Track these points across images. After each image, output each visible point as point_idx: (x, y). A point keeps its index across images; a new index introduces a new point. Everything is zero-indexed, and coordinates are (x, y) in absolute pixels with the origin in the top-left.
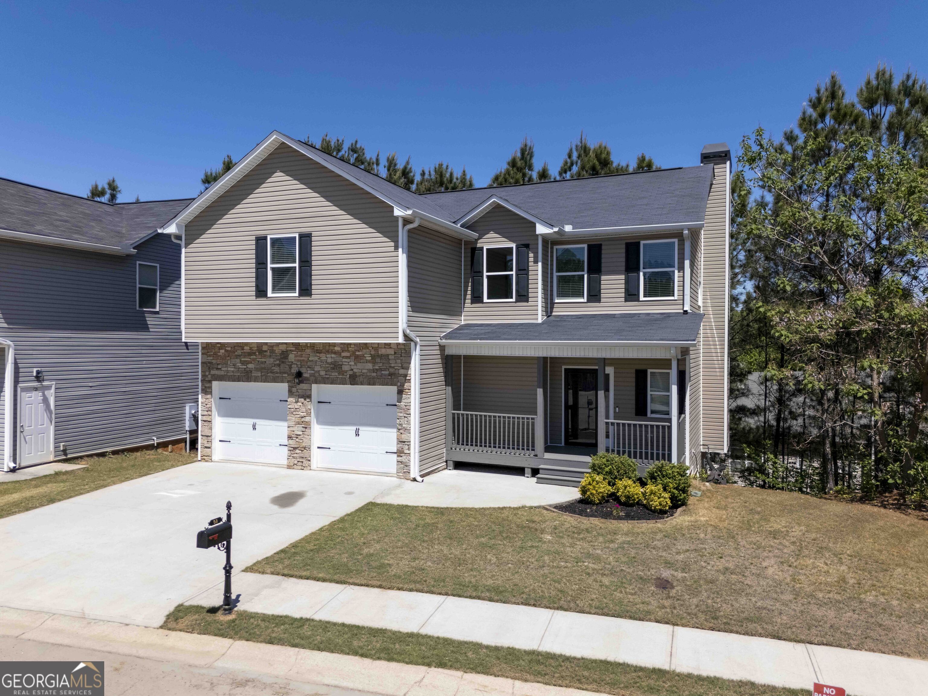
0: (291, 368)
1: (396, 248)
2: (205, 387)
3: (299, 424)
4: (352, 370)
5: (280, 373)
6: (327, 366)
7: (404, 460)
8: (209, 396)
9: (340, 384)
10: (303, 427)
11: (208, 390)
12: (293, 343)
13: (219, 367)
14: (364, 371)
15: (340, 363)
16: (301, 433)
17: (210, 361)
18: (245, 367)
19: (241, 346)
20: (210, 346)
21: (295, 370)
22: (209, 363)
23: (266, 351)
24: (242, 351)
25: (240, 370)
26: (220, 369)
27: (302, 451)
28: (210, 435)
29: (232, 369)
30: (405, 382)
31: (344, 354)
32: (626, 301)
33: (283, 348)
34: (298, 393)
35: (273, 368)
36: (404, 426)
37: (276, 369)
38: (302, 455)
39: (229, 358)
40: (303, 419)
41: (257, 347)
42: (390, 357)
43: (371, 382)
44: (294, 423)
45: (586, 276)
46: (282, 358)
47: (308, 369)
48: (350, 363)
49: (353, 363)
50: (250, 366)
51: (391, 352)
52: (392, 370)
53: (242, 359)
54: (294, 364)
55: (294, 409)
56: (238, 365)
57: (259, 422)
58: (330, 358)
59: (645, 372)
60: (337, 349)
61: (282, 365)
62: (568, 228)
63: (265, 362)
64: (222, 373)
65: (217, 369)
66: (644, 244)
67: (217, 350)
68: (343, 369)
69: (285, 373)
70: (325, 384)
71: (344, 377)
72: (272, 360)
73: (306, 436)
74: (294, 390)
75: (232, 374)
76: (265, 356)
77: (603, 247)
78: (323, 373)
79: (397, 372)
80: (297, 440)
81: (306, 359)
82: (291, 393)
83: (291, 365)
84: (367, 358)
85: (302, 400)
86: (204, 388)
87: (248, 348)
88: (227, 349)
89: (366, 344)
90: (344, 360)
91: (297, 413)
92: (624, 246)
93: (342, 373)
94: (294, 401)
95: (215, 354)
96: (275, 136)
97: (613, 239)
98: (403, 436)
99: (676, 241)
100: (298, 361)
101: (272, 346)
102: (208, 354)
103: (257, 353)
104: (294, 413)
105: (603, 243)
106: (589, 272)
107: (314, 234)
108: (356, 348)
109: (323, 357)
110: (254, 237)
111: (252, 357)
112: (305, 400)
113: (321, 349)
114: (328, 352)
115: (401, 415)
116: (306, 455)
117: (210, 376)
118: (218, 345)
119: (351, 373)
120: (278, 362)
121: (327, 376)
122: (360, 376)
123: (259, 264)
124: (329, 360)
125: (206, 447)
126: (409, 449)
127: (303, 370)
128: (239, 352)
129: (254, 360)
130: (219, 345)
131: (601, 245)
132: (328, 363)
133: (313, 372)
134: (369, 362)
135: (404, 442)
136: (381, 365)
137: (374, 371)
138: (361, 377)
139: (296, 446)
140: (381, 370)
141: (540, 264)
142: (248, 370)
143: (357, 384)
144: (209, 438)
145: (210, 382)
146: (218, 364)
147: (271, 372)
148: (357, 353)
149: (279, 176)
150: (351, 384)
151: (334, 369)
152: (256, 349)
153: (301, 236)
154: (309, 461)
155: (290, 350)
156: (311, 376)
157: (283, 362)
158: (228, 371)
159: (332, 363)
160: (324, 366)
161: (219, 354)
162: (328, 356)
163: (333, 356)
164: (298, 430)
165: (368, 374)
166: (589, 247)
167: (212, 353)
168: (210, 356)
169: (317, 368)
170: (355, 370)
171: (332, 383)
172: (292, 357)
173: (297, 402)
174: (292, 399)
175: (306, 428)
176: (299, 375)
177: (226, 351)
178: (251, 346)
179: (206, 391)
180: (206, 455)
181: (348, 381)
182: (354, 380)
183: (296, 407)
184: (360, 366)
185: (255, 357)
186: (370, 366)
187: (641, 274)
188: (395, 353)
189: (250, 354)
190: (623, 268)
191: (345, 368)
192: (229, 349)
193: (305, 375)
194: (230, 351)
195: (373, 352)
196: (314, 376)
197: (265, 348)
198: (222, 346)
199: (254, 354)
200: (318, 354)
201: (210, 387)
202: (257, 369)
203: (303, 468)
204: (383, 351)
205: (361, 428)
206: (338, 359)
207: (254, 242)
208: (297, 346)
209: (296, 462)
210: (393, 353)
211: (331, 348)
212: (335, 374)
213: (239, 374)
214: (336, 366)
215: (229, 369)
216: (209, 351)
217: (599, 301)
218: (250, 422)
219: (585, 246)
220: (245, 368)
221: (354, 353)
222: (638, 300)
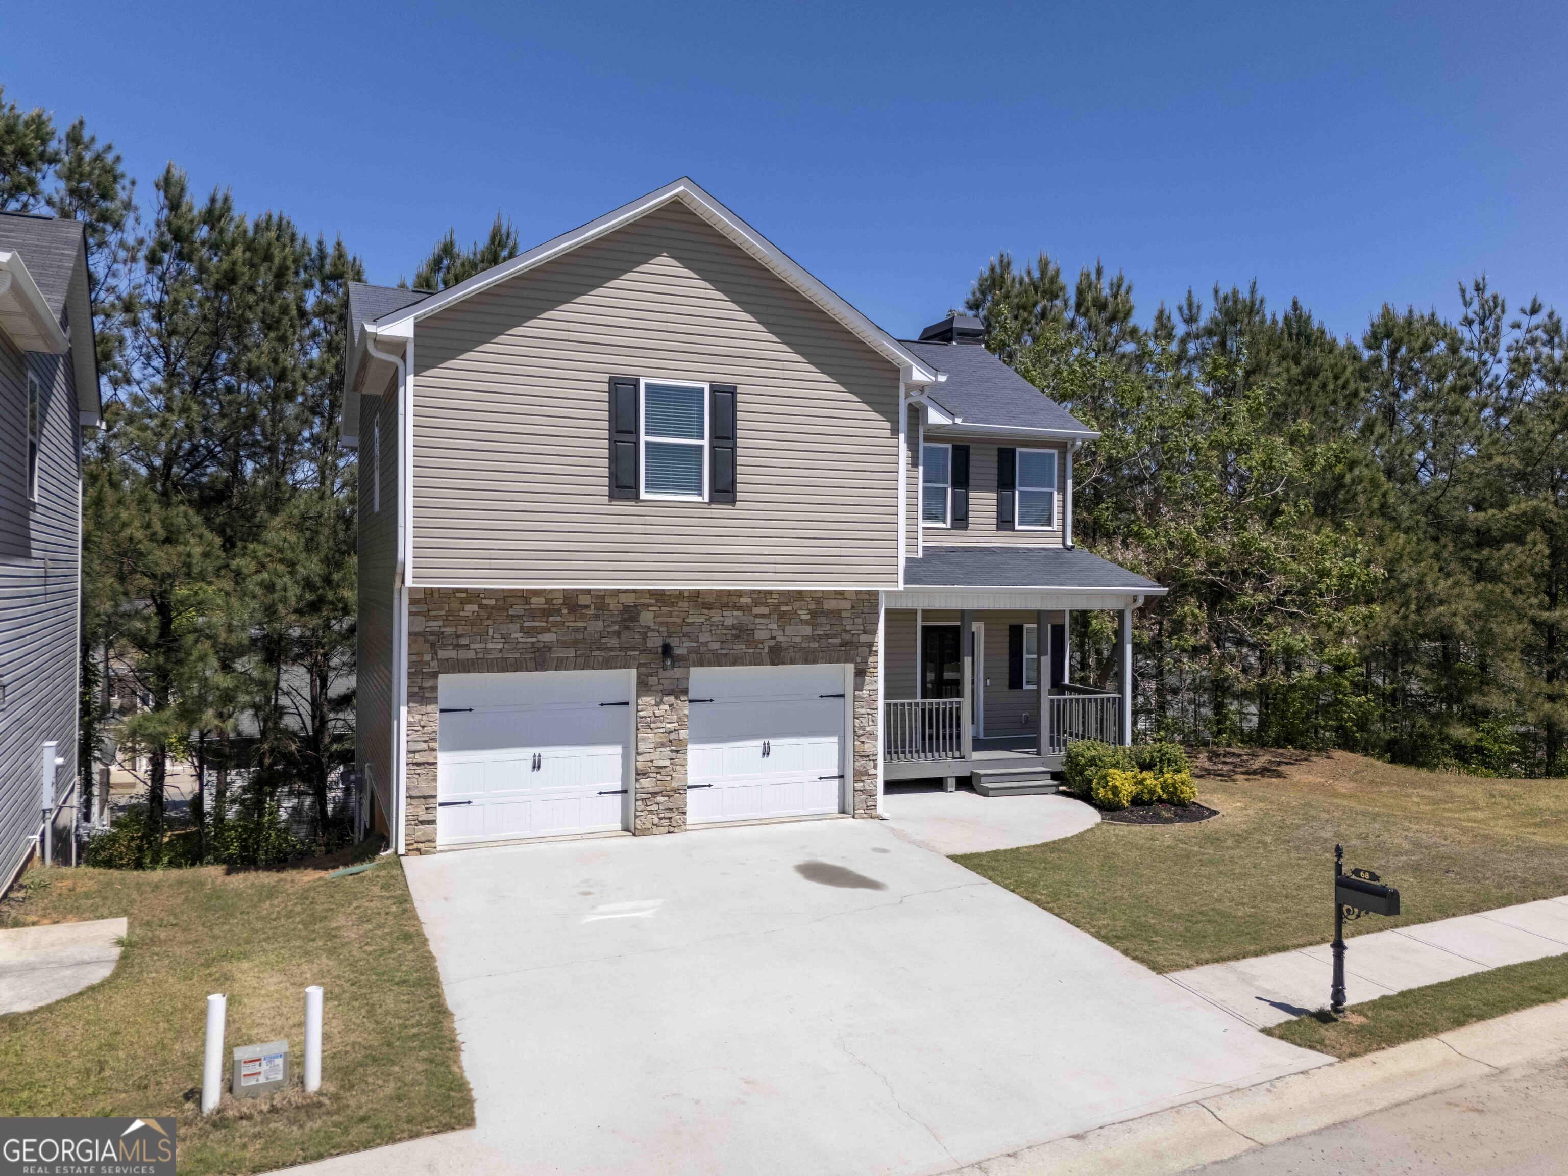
0: (645, 638)
1: (895, 432)
2: (421, 688)
3: (663, 746)
4: (773, 638)
5: (621, 649)
6: (724, 632)
7: (867, 787)
8: (430, 708)
9: (750, 664)
10: (672, 751)
11: (427, 695)
12: (649, 590)
13: (463, 641)
14: (798, 639)
15: (751, 627)
16: (667, 763)
17: (437, 629)
18: (534, 640)
19: (525, 596)
20: (436, 595)
21: (654, 641)
22: (432, 634)
23: (587, 607)
24: (527, 607)
25: (520, 646)
26: (467, 645)
27: (669, 796)
28: (433, 793)
29: (500, 646)
30: (870, 655)
31: (756, 610)
32: (999, 529)
33: (629, 600)
34: (661, 687)
35: (603, 640)
36: (868, 729)
37: (613, 642)
38: (670, 805)
39: (490, 622)
40: (672, 736)
41: (565, 598)
42: (844, 614)
43: (810, 658)
44: (652, 745)
45: (949, 490)
46: (625, 620)
47: (684, 639)
48: (770, 626)
49: (775, 626)
50: (547, 637)
51: (847, 605)
52: (846, 637)
53: (526, 624)
54: (653, 630)
55: (653, 719)
56: (513, 636)
57: (546, 752)
58: (730, 618)
59: (1021, 627)
60: (744, 600)
61: (625, 635)
62: (958, 421)
63: (585, 628)
64: (471, 655)
65: (457, 646)
66: (1021, 453)
67: (455, 605)
68: (756, 637)
69: (633, 649)
70: (720, 665)
71: (758, 651)
72: (600, 623)
73: (678, 768)
74: (652, 681)
75: (500, 656)
76: (583, 616)
77: (972, 451)
78: (715, 646)
79: (855, 639)
80: (659, 777)
81: (679, 620)
82: (644, 687)
83: (646, 633)
84: (803, 617)
85: (672, 699)
86: (416, 689)
87: (542, 600)
88: (485, 602)
89: (800, 592)
90: (757, 621)
91: (660, 725)
92: (996, 453)
93: (754, 643)
94: (653, 702)
95: (450, 612)
96: (682, 188)
97: (986, 440)
98: (866, 746)
99: (1055, 452)
100: (662, 624)
101: (602, 597)
102: (431, 613)
103: (565, 611)
104: (653, 726)
105: (972, 445)
106: (955, 485)
107: (740, 388)
108: (782, 600)
109: (716, 615)
110: (606, 378)
111: (551, 619)
112: (677, 698)
113: (712, 600)
114: (725, 606)
115: (863, 711)
116: (679, 804)
117: (434, 664)
118: (458, 595)
119: (772, 643)
120: (616, 628)
121: (724, 652)
122: (788, 648)
123: (618, 432)
124: (729, 622)
125: (422, 823)
126: (875, 767)
127: (674, 642)
128: (518, 609)
129: (555, 624)
130: (464, 595)
131: (968, 447)
132: (727, 628)
133: (695, 645)
134: (807, 623)
135: (868, 756)
136: (828, 627)
137: (813, 638)
138: (791, 649)
139: (657, 789)
140: (828, 636)
141: (921, 468)
142: (541, 645)
143: (783, 664)
144: (431, 800)
145: (435, 675)
146: (458, 636)
147: (599, 649)
148: (784, 608)
149: (664, 264)
150: (773, 664)
151: (736, 637)
152: (561, 601)
153: (715, 389)
154: (684, 813)
155: (644, 604)
156: (689, 652)
157: (627, 628)
158: (486, 651)
159: (733, 627)
160: (718, 632)
161: (462, 614)
162: (725, 613)
163: (736, 613)
164: (661, 758)
165: (804, 645)
166: (955, 448)
167: (443, 613)
168: (436, 618)
169: (703, 638)
170: (779, 639)
171: (734, 664)
172: (647, 618)
173: (657, 704)
174: (648, 699)
175: (677, 752)
176: (667, 650)
177: (481, 606)
178: (550, 596)
179: (423, 698)
180: (423, 839)
181: (765, 657)
182: (777, 656)
183: (658, 713)
184: (789, 630)
185: (559, 619)
186: (807, 630)
187: (1017, 493)
188: (853, 607)
189: (546, 613)
190: (995, 484)
191: (760, 635)
192: (493, 602)
193: (678, 651)
194: (493, 607)
195: (813, 607)
196: (697, 652)
197: (584, 600)
198: (473, 596)
199: (558, 612)
200: (705, 612)
201: (434, 688)
202: (564, 644)
203: (672, 829)
204: (830, 605)
205: (773, 742)
206: (746, 619)
207: (606, 387)
208: (659, 595)
209: (656, 821)
210: (849, 607)
211: (735, 599)
212: (740, 647)
213: (518, 656)
214: (742, 632)
215: (490, 646)
216: (431, 607)
217: (966, 528)
218: (526, 754)
219: (949, 446)
220: (533, 643)
221: (777, 607)
222: (1013, 529)
